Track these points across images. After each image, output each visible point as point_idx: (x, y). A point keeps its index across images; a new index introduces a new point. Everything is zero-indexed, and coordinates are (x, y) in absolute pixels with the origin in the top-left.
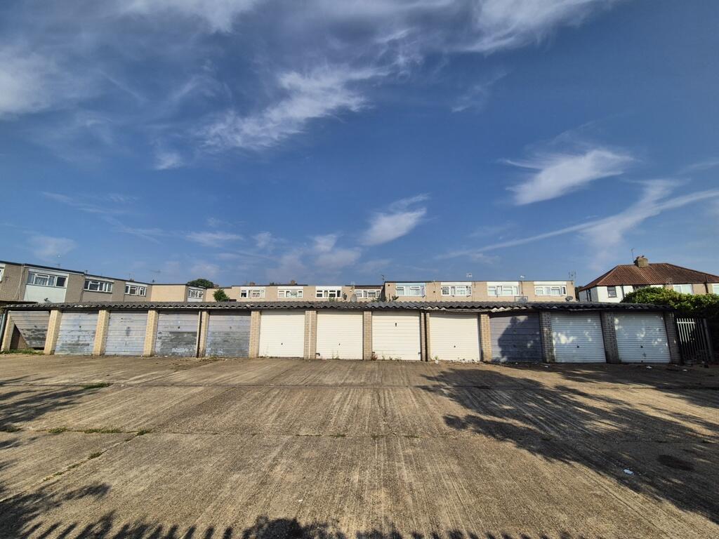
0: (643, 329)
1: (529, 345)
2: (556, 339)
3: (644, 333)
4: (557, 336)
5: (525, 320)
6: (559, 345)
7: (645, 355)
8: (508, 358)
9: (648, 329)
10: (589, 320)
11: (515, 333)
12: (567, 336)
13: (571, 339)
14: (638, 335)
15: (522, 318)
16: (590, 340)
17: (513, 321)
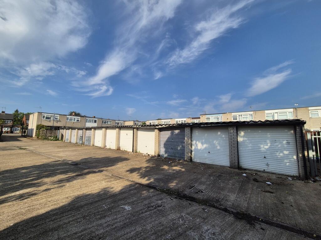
0: (268, 141)
1: (179, 148)
2: (195, 145)
3: (269, 145)
4: (196, 143)
5: (178, 133)
6: (196, 149)
7: (268, 165)
8: (168, 155)
9: (273, 142)
10: (219, 133)
11: (172, 141)
12: (202, 144)
13: (205, 146)
14: (262, 146)
15: (177, 131)
16: (218, 147)
17: (172, 134)
